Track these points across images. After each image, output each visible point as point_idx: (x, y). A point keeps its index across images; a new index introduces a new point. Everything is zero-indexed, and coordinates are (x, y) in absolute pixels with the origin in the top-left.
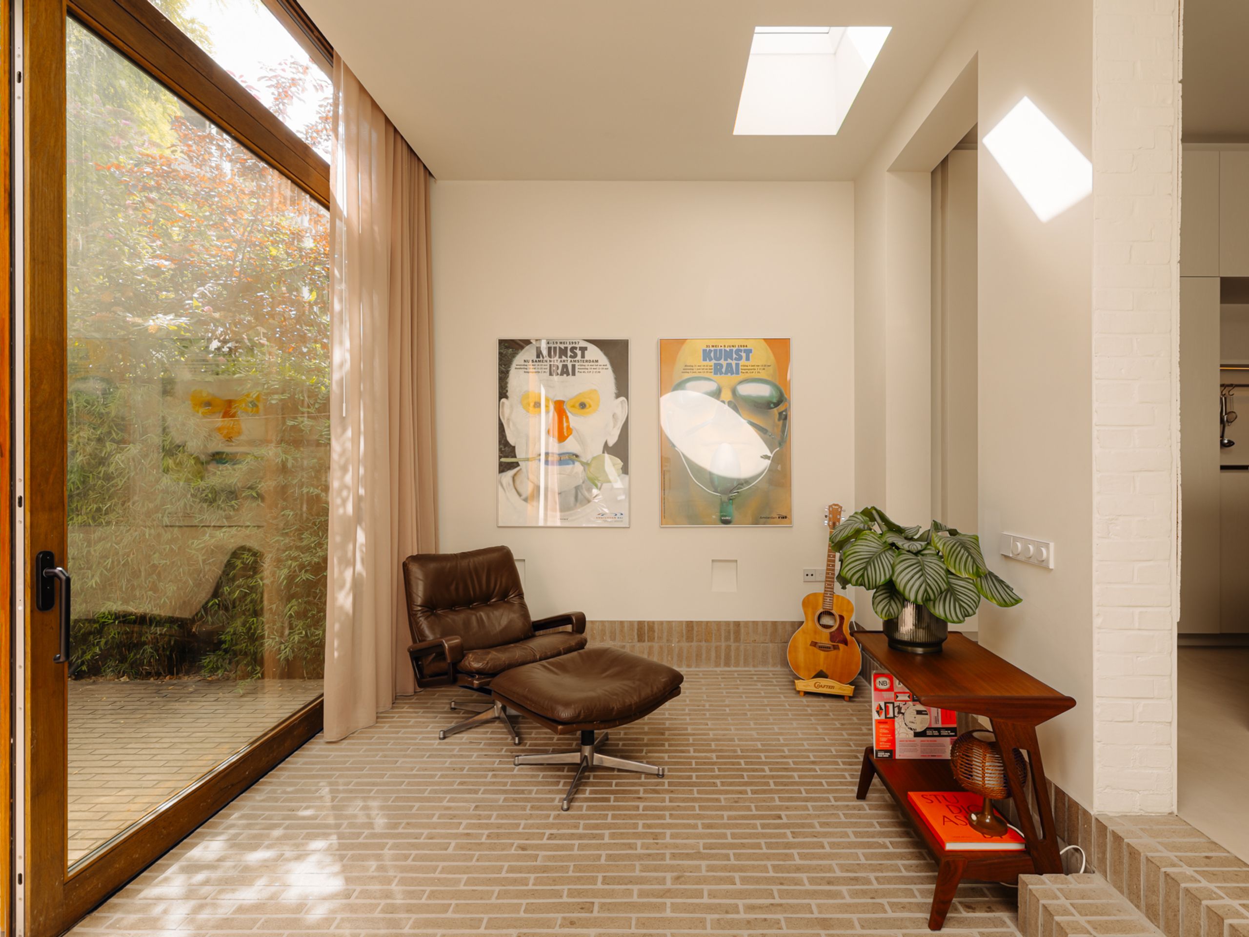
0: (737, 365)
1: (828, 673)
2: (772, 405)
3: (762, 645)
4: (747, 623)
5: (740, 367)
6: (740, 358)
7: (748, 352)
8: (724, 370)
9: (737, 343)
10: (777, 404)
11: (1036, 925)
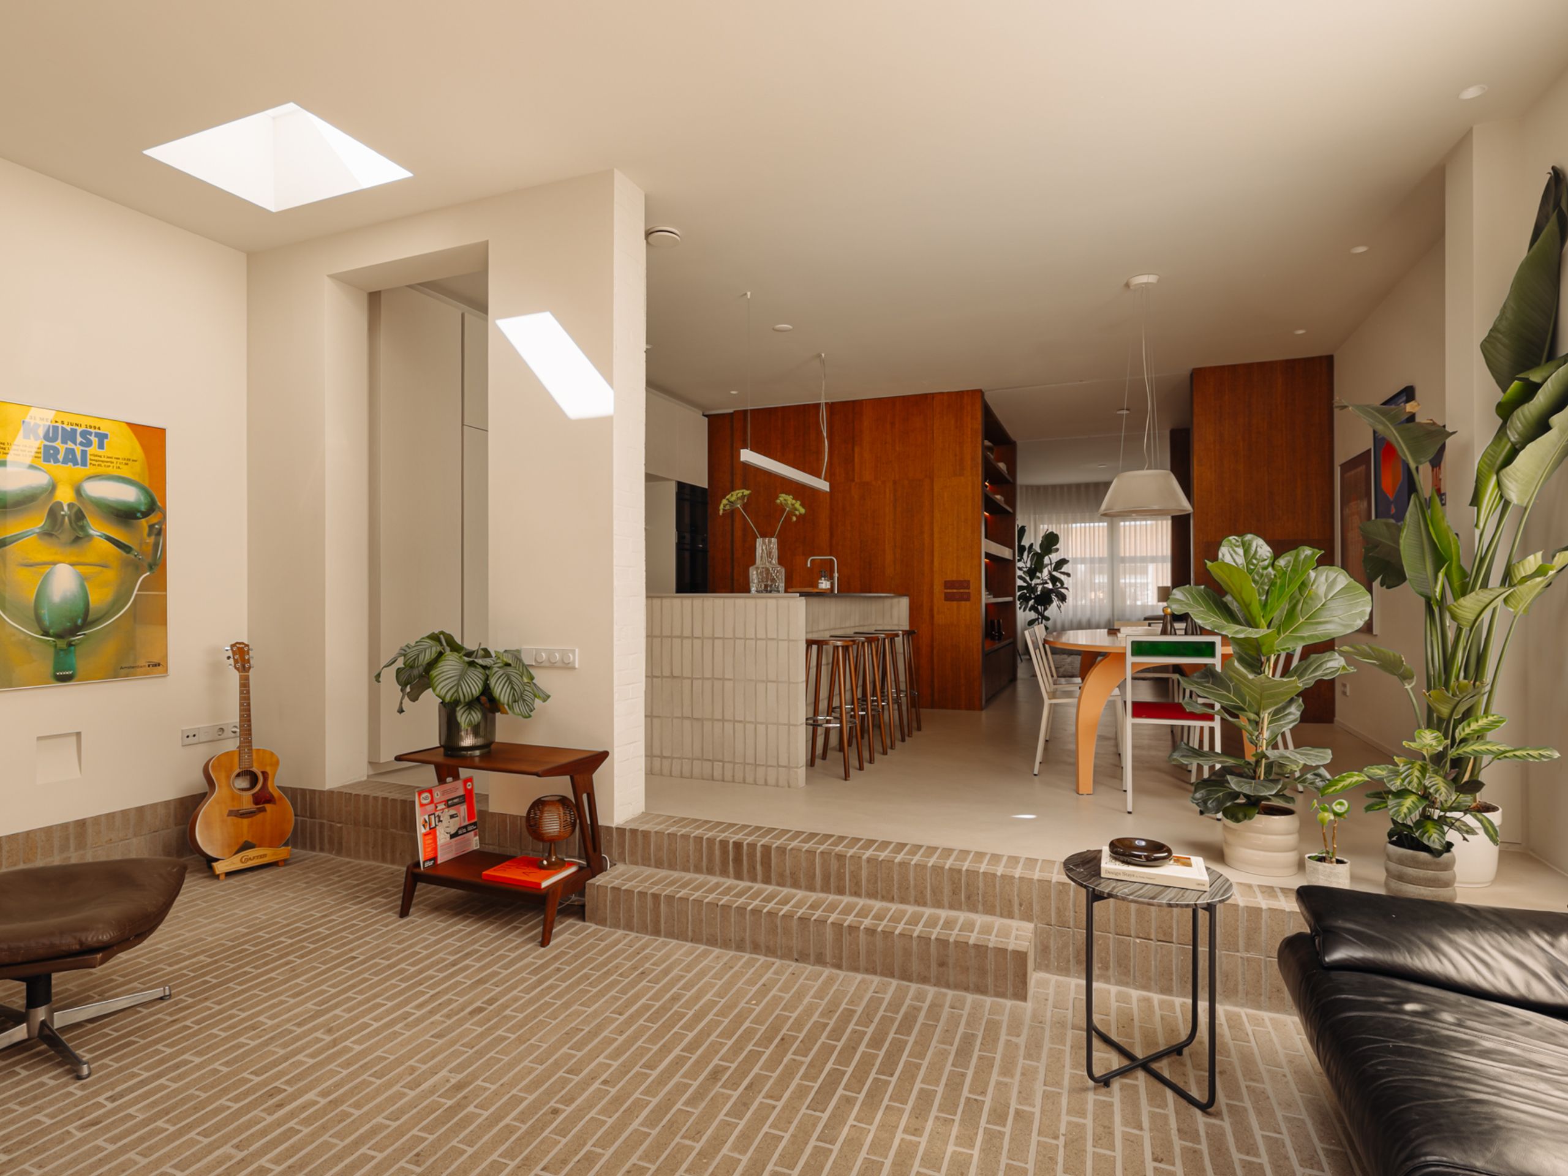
0: (84, 453)
1: (254, 842)
2: (139, 515)
3: (121, 843)
4: (96, 820)
5: (89, 457)
6: (89, 443)
7: (102, 437)
8: (61, 457)
9: (85, 422)
10: (145, 514)
11: (605, 906)
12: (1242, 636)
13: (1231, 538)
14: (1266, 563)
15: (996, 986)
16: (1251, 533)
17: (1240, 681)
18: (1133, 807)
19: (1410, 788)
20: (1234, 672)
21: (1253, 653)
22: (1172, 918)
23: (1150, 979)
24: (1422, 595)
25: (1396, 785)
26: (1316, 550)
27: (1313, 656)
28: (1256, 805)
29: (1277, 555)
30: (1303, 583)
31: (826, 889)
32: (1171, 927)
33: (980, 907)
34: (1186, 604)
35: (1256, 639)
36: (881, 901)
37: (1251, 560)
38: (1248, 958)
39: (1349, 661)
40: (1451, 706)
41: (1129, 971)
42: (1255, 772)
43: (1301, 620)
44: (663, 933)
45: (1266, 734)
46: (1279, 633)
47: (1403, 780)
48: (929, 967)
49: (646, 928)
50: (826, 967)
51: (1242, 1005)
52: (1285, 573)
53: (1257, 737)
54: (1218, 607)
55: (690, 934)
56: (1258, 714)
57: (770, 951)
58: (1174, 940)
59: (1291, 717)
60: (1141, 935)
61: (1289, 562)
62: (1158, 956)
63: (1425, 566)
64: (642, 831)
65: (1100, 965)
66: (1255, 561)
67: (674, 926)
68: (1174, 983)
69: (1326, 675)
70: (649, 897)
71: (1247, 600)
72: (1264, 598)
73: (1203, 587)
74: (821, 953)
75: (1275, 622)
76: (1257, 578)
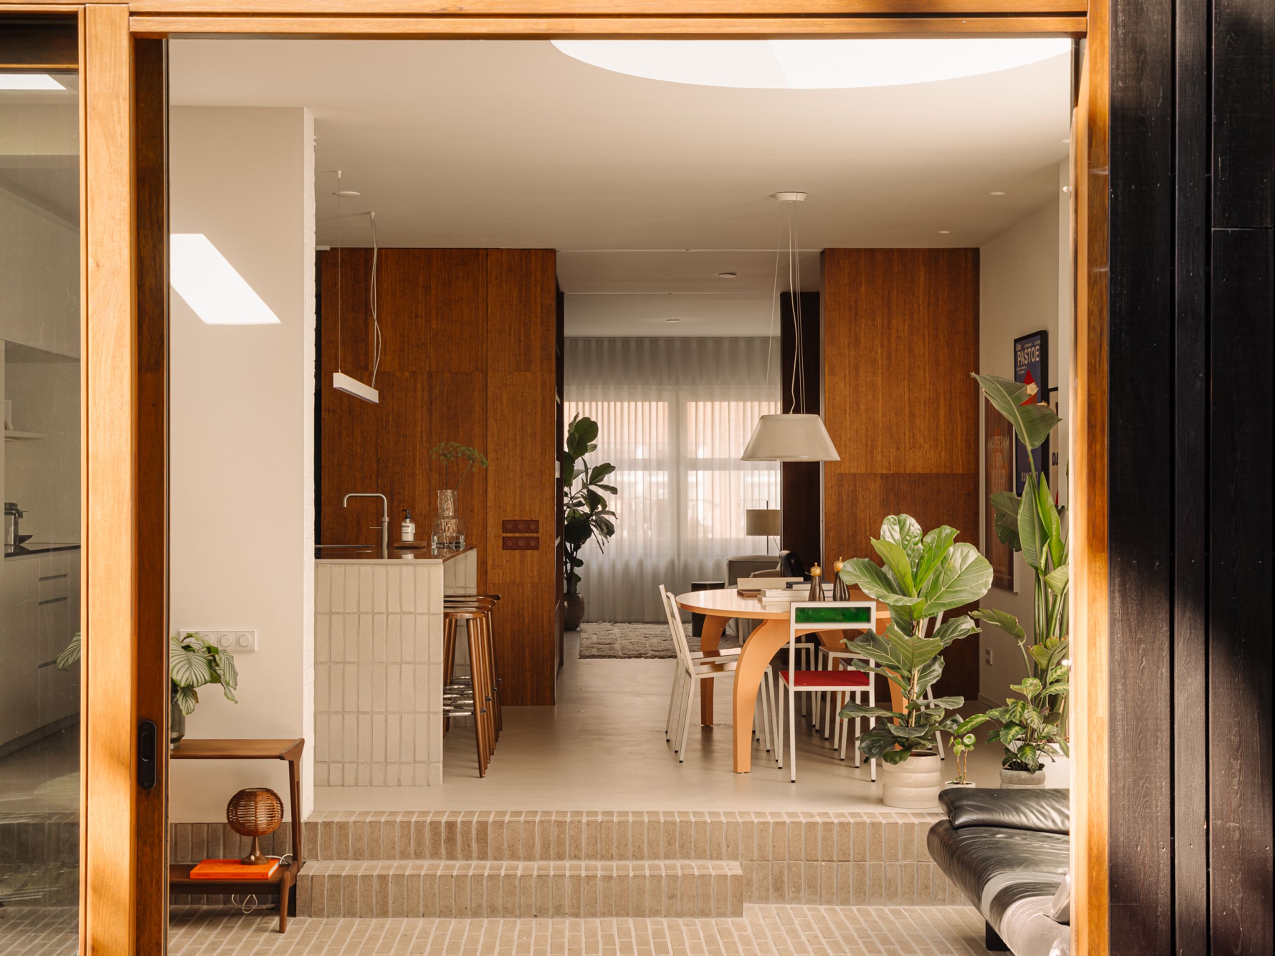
11: (322, 895)
12: (900, 604)
13: (890, 517)
14: (917, 539)
15: (718, 908)
16: (904, 513)
17: (897, 642)
18: (797, 776)
19: (1014, 720)
20: (893, 635)
21: (907, 618)
22: (849, 841)
23: (832, 894)
24: (1032, 566)
25: (1006, 718)
26: (954, 529)
27: (952, 620)
28: (909, 748)
29: (925, 531)
30: (944, 558)
31: (545, 856)
32: (848, 849)
33: (693, 854)
34: (855, 575)
35: (910, 606)
36: (601, 860)
37: (905, 537)
38: (905, 865)
39: (977, 622)
40: (1047, 658)
41: (817, 890)
42: (908, 722)
43: (943, 589)
44: (390, 913)
45: (916, 689)
46: (926, 601)
47: (1011, 715)
48: (660, 901)
49: (372, 911)
50: (565, 917)
51: (901, 904)
52: (931, 548)
53: (909, 691)
54: (879, 577)
55: (421, 909)
56: (910, 672)
57: (508, 912)
58: (851, 859)
59: (935, 674)
60: (826, 859)
61: (934, 539)
62: (839, 874)
63: (1035, 539)
64: (338, 823)
65: (793, 889)
66: (908, 538)
67: (403, 905)
68: (851, 895)
69: (960, 635)
70: (375, 880)
71: (903, 572)
72: (915, 570)
73: (867, 559)
74: (560, 906)
75: (924, 591)
76: (910, 552)
